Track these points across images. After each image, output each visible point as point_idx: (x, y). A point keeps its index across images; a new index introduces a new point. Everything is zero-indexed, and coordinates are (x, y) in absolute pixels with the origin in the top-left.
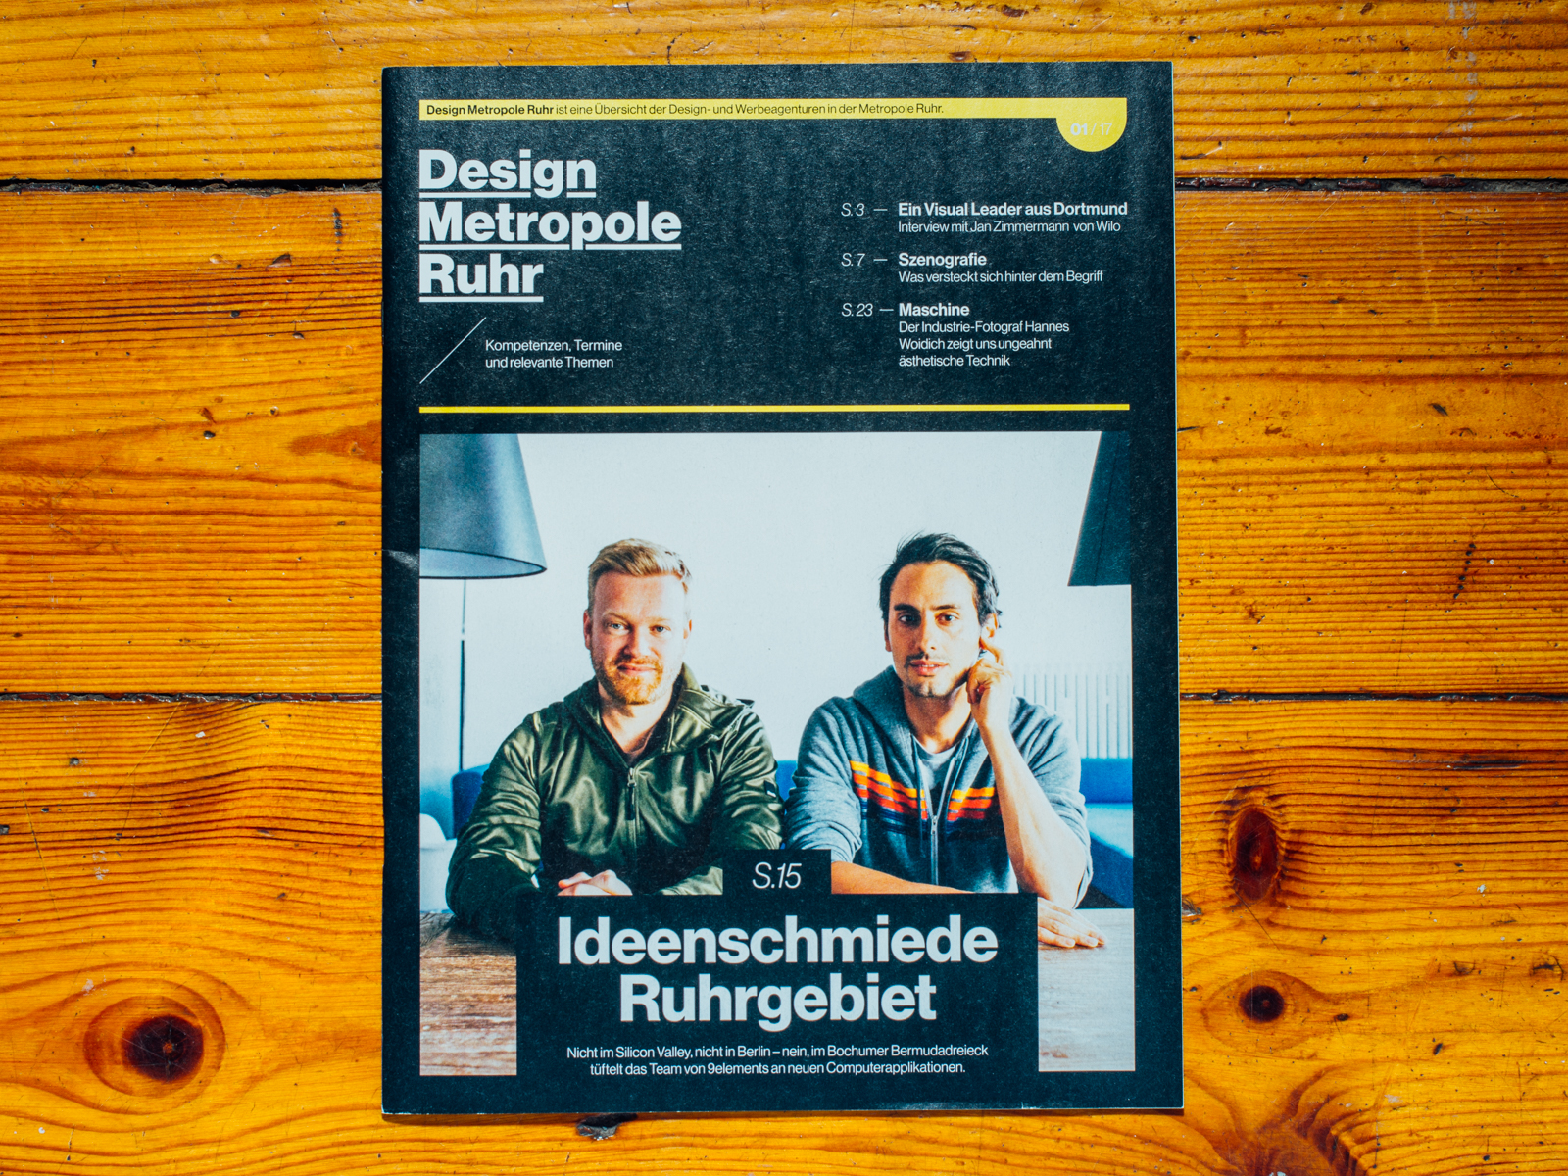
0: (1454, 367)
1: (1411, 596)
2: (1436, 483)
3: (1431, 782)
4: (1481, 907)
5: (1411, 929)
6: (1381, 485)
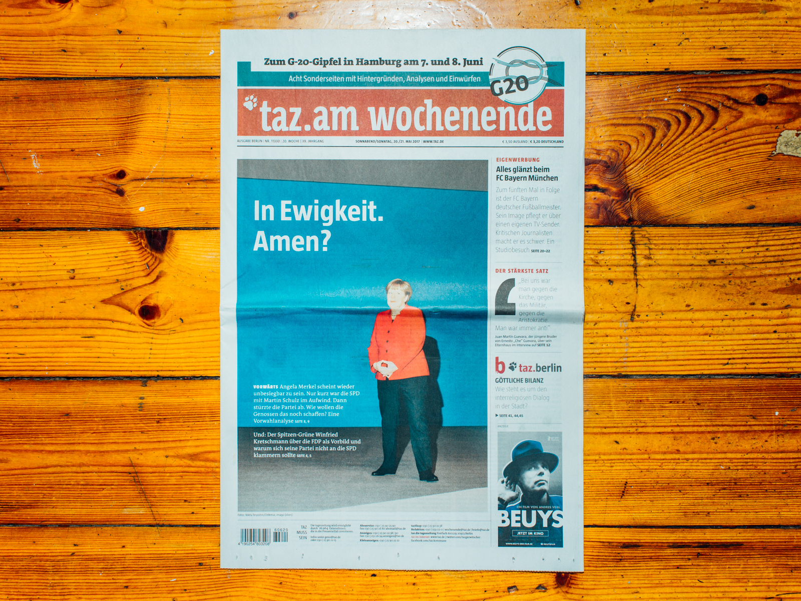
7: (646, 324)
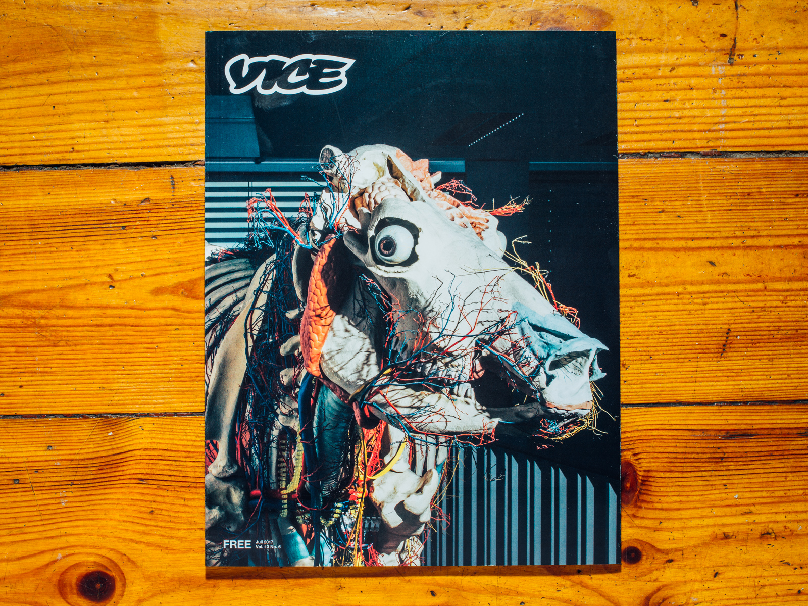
0: (718, 243)
1: (700, 355)
2: (712, 300)
3: (711, 445)
4: (736, 505)
5: (702, 517)
6: (685, 301)
7: (752, 69)
